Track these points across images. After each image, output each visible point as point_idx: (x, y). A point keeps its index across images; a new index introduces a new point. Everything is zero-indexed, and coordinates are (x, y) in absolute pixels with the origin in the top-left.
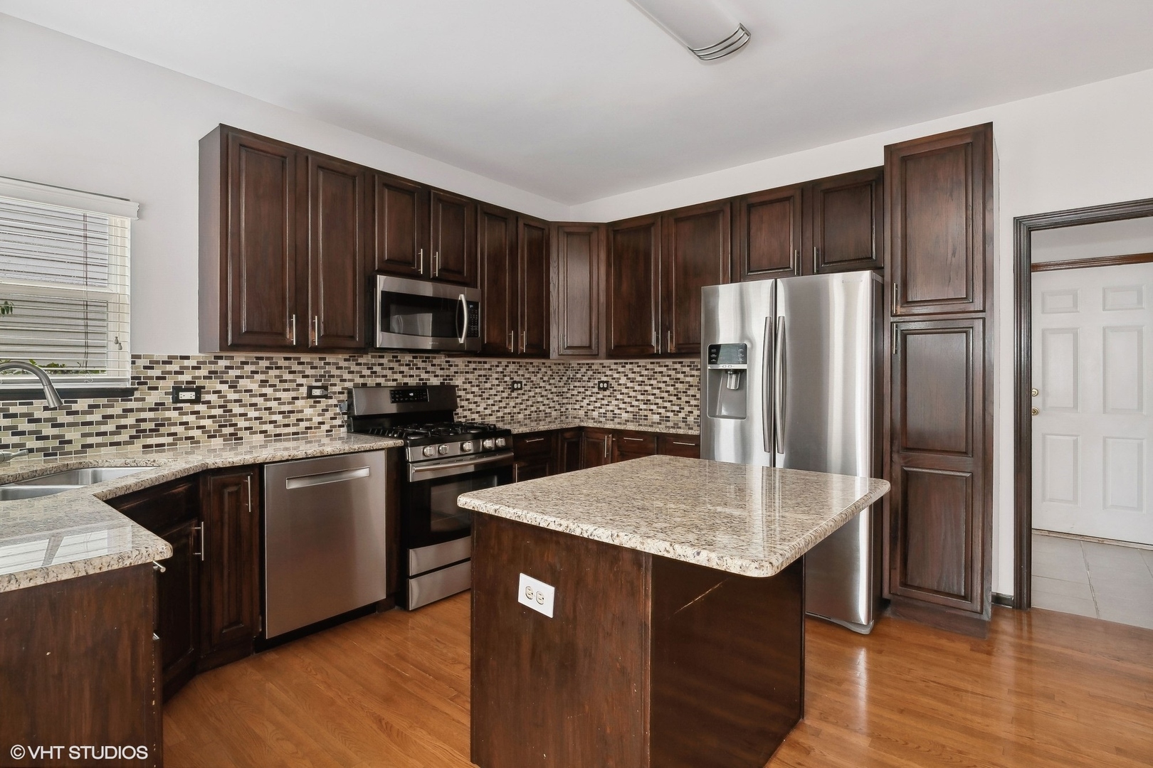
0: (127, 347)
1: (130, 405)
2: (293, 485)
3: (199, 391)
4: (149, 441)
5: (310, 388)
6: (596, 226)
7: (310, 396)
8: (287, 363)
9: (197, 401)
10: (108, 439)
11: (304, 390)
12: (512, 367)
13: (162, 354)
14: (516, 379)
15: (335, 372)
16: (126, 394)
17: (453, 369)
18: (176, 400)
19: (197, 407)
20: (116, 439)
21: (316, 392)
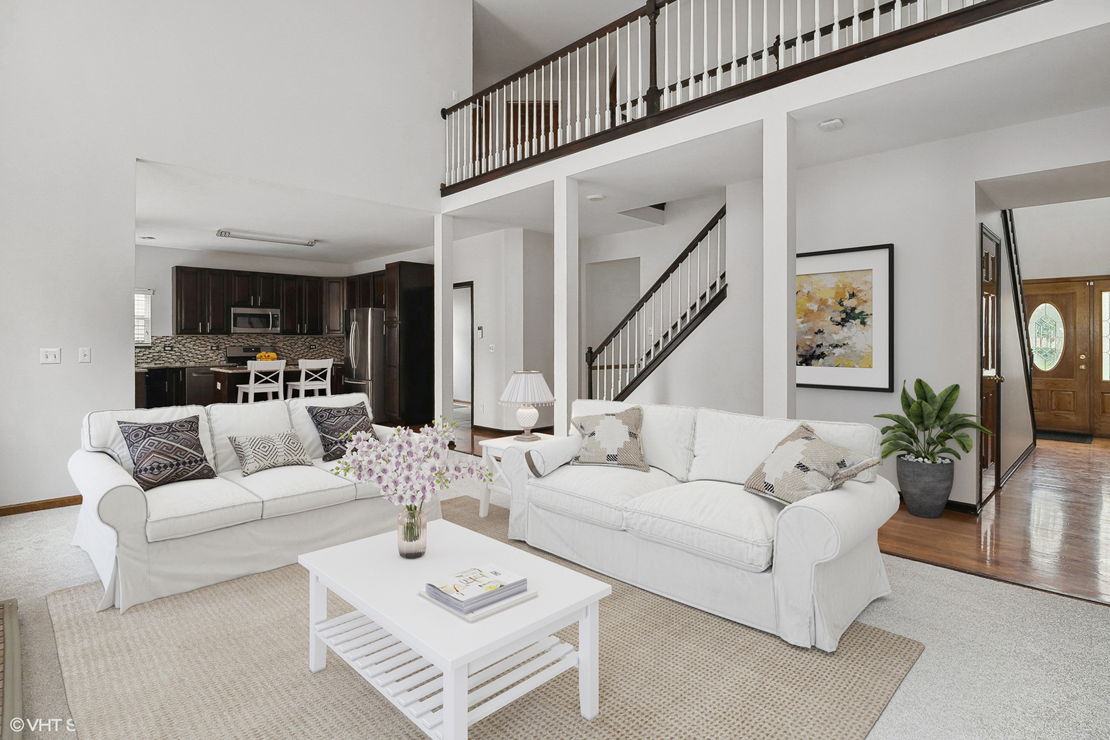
0: (150, 334)
1: (150, 351)
2: (194, 375)
3: (172, 347)
4: (156, 362)
5: (212, 347)
6: (342, 279)
7: (211, 349)
8: (203, 338)
9: (171, 350)
10: (144, 361)
11: (209, 348)
12: (309, 339)
13: (161, 336)
14: (312, 344)
15: (222, 341)
16: (149, 348)
17: (277, 340)
18: (165, 350)
19: (171, 352)
20: (147, 361)
21: (215, 348)
